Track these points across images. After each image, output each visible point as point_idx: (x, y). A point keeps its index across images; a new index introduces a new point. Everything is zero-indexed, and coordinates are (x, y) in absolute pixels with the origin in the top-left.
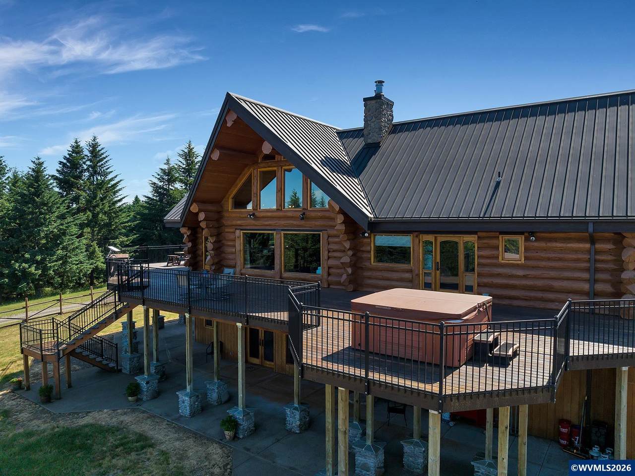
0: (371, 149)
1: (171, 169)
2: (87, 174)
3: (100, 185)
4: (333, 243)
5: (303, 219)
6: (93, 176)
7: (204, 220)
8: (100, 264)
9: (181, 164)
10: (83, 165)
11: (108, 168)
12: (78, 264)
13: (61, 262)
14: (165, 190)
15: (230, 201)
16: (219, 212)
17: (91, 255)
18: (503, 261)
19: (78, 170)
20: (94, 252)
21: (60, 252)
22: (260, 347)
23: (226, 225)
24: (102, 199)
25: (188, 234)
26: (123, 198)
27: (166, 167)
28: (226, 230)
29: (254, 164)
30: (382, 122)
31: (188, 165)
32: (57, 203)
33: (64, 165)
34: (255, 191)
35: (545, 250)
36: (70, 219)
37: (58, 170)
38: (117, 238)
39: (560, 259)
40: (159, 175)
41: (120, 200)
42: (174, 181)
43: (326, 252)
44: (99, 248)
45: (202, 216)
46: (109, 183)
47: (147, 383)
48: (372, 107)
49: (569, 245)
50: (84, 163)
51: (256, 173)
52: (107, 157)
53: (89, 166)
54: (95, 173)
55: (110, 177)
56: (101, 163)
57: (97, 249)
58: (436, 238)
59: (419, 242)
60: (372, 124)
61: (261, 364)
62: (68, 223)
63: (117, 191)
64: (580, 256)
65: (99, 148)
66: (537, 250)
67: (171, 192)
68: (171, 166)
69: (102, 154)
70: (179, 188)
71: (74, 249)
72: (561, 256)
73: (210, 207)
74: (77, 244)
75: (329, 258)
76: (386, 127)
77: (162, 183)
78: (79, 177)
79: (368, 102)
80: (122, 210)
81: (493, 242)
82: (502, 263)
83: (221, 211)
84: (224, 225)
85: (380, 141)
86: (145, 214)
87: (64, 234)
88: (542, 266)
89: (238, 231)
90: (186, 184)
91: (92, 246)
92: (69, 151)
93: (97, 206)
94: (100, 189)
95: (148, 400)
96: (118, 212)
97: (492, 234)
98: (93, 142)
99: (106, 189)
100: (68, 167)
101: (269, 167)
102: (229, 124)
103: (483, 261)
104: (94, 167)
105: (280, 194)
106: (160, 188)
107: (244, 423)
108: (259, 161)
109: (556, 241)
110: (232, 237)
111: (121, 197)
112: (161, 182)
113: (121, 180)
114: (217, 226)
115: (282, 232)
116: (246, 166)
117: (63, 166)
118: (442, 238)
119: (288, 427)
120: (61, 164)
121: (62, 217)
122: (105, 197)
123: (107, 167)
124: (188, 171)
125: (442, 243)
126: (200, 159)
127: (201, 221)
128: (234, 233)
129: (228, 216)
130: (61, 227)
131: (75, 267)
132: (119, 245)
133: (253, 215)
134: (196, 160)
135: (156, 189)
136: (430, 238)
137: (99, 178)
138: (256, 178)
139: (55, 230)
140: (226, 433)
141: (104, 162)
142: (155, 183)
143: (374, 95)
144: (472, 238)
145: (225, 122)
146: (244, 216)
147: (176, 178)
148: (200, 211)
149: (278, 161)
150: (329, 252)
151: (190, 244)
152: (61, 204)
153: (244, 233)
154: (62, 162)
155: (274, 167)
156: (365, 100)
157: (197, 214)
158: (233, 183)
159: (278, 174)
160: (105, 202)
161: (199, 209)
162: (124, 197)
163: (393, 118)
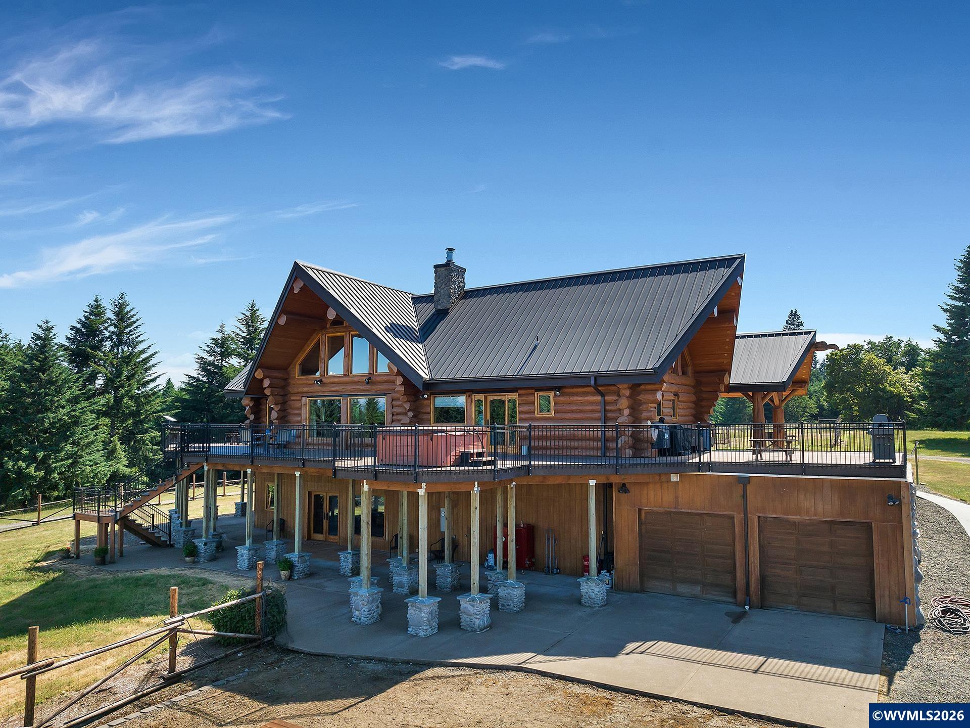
0: (441, 314)
1: (225, 339)
2: (108, 344)
3: (127, 359)
4: (397, 406)
5: (368, 383)
6: (117, 347)
7: (269, 386)
8: (121, 467)
9: (240, 333)
10: (104, 331)
11: (139, 336)
12: (92, 466)
13: (70, 461)
14: (216, 367)
15: (297, 367)
16: (285, 380)
17: (110, 455)
18: (538, 415)
19: (97, 338)
20: (114, 451)
21: (68, 447)
22: (325, 521)
23: (292, 392)
24: (129, 378)
25: (251, 405)
26: (157, 377)
27: (219, 336)
28: (293, 398)
29: (321, 329)
30: (451, 289)
31: (250, 333)
32: (70, 381)
33: (78, 331)
34: (323, 356)
35: (570, 404)
36: (84, 404)
37: (68, 338)
38: (146, 432)
39: (581, 411)
40: (208, 346)
41: (153, 380)
42: (229, 355)
43: (391, 416)
44: (121, 444)
45: (266, 383)
46: (139, 356)
47: (205, 544)
48: (442, 274)
49: (586, 398)
50: (106, 329)
51: (324, 338)
52: (137, 320)
53: (113, 333)
54: (120, 342)
55: (140, 347)
56: (129, 329)
57: (118, 446)
58: (486, 397)
59: (472, 402)
60: (442, 291)
61: (324, 540)
62: (82, 408)
63: (149, 368)
64: (594, 407)
65: (128, 309)
66: (563, 403)
67: (225, 369)
68: (226, 333)
69: (132, 317)
70: (236, 365)
71: (88, 445)
72: (581, 408)
73: (276, 374)
74: (92, 438)
75: (393, 421)
76: (456, 293)
77: (213, 357)
78: (98, 348)
79: (439, 269)
80: (154, 394)
81: (530, 398)
82: (538, 417)
83: (287, 379)
84: (290, 393)
85: (448, 307)
86: (186, 400)
87: (76, 423)
88: (567, 418)
89: (304, 399)
90: (246, 360)
91: (111, 442)
92: (86, 312)
93: (122, 386)
94: (127, 364)
95: (204, 562)
96: (150, 396)
97: (530, 391)
98: (120, 301)
99: (135, 365)
100: (82, 334)
101: (337, 332)
102: (296, 291)
103: (523, 416)
104: (119, 334)
105: (347, 358)
106: (210, 364)
107: (299, 565)
108: (328, 327)
109: (577, 396)
110: (297, 404)
111: (156, 375)
112: (211, 356)
113: (156, 353)
114: (282, 394)
115: (349, 398)
116: (314, 331)
117: (76, 333)
118: (492, 397)
119: (342, 571)
120: (73, 330)
121: (74, 400)
122: (133, 375)
123: (137, 335)
124: (249, 341)
125: (492, 402)
126: (266, 324)
127: (266, 388)
128: (301, 400)
129: (294, 383)
130: (73, 413)
131: (88, 469)
132: (149, 441)
133: (321, 381)
134: (262, 327)
135: (204, 365)
136: (481, 397)
137: (126, 349)
138: (324, 343)
139: (66, 417)
140: (282, 572)
141: (133, 327)
142: (202, 358)
143: (444, 262)
144: (514, 396)
145: (292, 289)
146: (310, 382)
147: (232, 351)
148: (265, 377)
149: (346, 326)
150: (393, 415)
151: (252, 417)
152: (74, 382)
153: (310, 400)
154: (76, 327)
155: (343, 332)
156: (436, 267)
157: (261, 381)
158: (301, 348)
159: (346, 340)
160: (132, 381)
161: (264, 375)
162: (160, 375)
163: (465, 284)
